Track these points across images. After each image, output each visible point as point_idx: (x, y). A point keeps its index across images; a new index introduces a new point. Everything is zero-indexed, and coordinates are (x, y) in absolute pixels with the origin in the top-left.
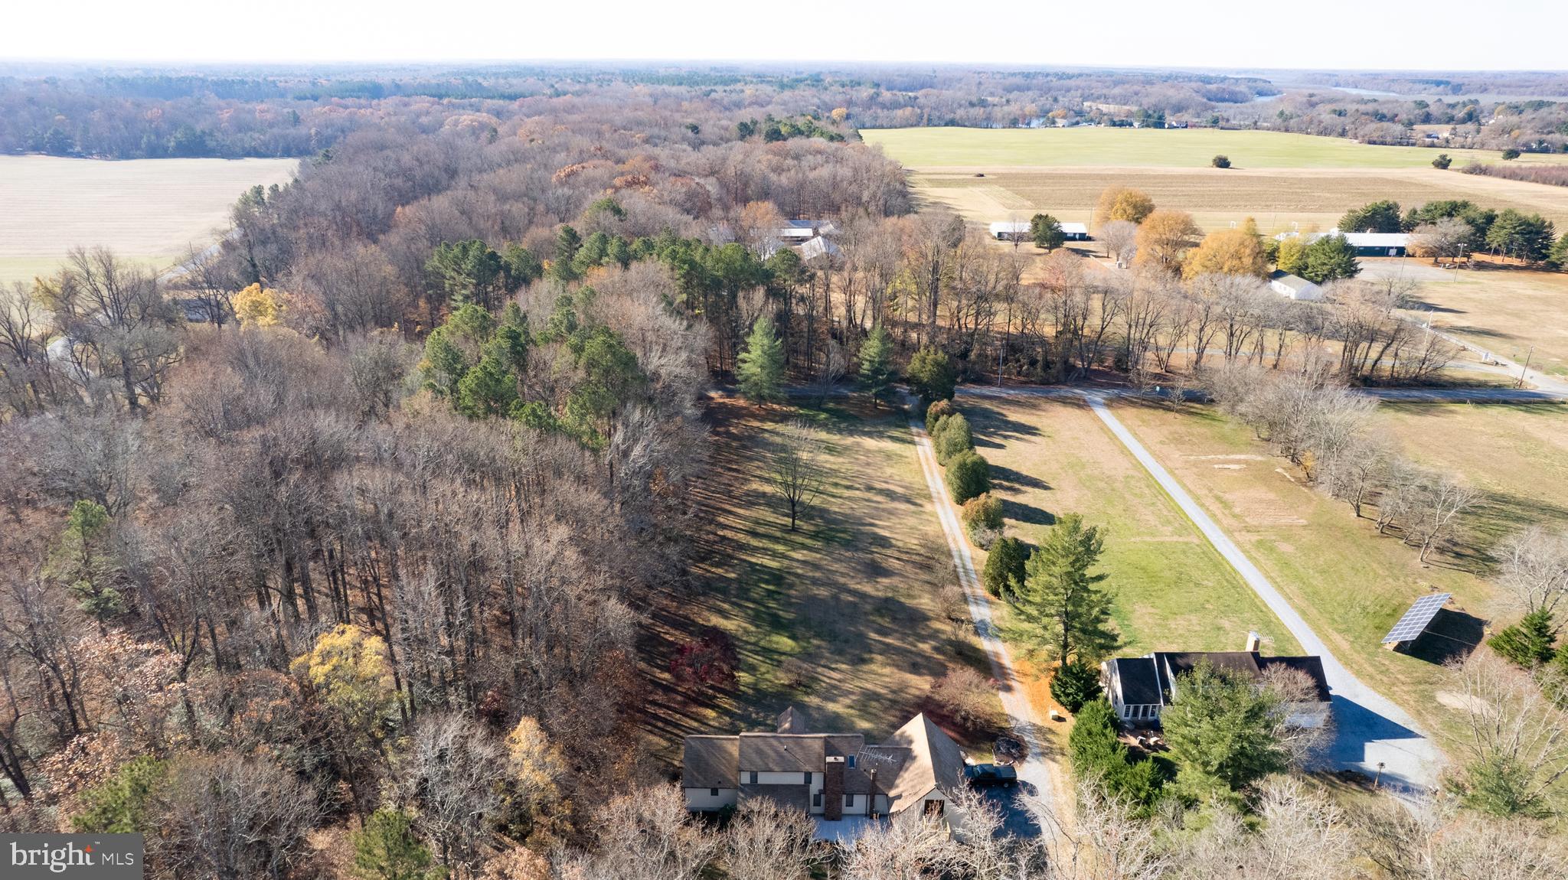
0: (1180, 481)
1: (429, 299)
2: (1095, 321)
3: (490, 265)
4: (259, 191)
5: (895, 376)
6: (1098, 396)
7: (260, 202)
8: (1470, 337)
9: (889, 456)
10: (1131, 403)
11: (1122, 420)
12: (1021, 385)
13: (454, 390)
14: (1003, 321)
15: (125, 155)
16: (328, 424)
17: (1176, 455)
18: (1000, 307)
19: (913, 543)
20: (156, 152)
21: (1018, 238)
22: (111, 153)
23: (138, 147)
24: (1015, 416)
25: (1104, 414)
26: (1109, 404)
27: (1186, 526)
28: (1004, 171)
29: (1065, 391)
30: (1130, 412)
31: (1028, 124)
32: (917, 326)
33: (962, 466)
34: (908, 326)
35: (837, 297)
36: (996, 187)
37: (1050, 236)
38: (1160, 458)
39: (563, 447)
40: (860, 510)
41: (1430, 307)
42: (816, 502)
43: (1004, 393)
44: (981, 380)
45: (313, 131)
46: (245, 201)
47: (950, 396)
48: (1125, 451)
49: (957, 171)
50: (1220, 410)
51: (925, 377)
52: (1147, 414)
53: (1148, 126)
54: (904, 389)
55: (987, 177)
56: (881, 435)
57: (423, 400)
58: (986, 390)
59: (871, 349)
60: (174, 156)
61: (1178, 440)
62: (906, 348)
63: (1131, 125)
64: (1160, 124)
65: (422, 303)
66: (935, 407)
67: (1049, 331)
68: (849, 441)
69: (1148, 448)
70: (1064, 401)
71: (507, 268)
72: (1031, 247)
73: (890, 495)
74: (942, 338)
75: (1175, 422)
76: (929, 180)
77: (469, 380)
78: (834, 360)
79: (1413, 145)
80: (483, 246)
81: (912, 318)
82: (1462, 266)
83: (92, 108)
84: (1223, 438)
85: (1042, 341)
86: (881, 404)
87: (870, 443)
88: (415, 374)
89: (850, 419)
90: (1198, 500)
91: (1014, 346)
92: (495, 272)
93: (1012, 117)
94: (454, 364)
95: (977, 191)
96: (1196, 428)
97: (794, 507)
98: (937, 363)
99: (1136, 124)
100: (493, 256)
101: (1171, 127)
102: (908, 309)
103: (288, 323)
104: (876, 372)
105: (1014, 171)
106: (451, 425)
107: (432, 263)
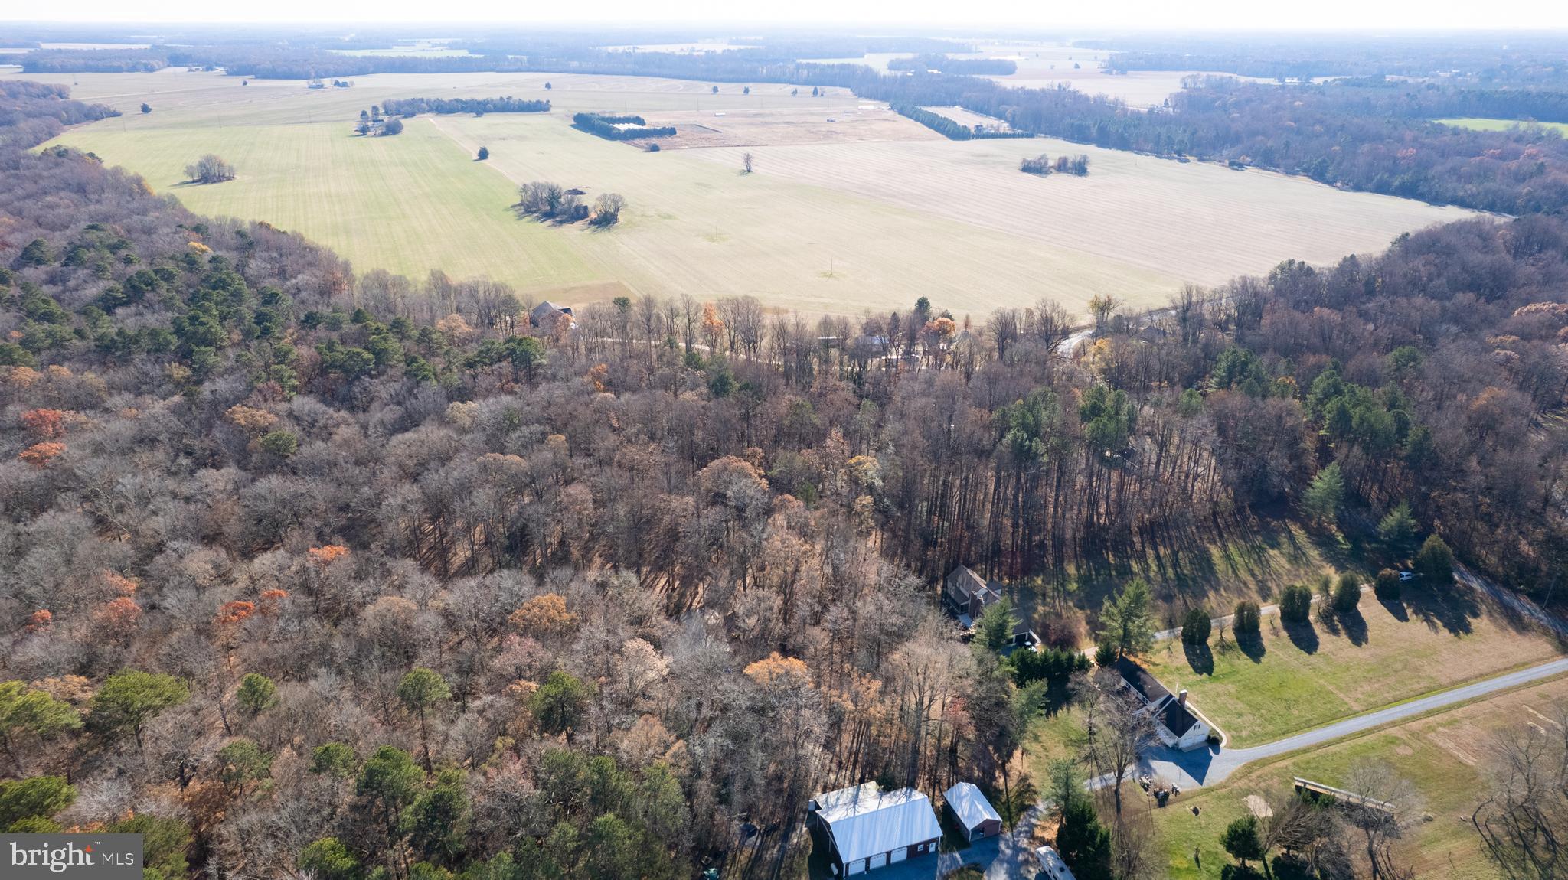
22: (1351, 183)
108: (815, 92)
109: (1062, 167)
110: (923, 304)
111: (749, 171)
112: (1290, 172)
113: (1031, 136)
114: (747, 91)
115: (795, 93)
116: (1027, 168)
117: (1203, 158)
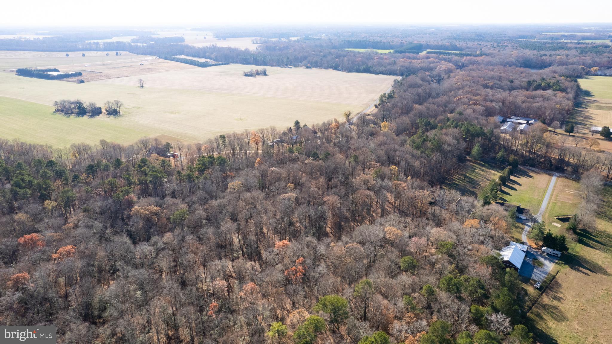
0: (553, 191)
1: (415, 128)
3: (428, 124)
4: (385, 94)
5: (504, 161)
7: (385, 97)
10: (566, 177)
11: (557, 180)
12: (542, 169)
13: (413, 145)
15: (350, 71)
16: (396, 147)
17: (560, 188)
20: (358, 71)
22: (347, 70)
23: (354, 69)
24: (531, 174)
25: (554, 178)
26: (558, 177)
27: (543, 196)
30: (562, 179)
33: (501, 176)
37: (605, 134)
38: (554, 187)
39: (424, 155)
40: (479, 180)
44: (531, 166)
46: (382, 97)
47: (514, 166)
48: (549, 184)
51: (511, 161)
52: (566, 180)
54: (507, 163)
56: (496, 171)
57: (408, 146)
58: (531, 168)
59: (500, 153)
60: (362, 72)
61: (565, 186)
65: (414, 128)
67: (557, 158)
68: (489, 170)
71: (431, 124)
75: (571, 183)
77: (415, 145)
78: (492, 154)
80: (428, 120)
83: (345, 56)
84: (578, 188)
86: (501, 166)
87: (493, 171)
88: (408, 142)
90: (552, 195)
92: (429, 125)
94: (414, 142)
97: (468, 177)
98: (514, 159)
100: (429, 122)
103: (390, 130)
104: (500, 158)
106: (411, 149)
107: (418, 121)
108: (117, 54)
109: (258, 73)
110: (297, 123)
111: (142, 86)
112: (326, 68)
113: (229, 64)
114: (84, 55)
115: (107, 55)
116: (246, 75)
117: (295, 66)
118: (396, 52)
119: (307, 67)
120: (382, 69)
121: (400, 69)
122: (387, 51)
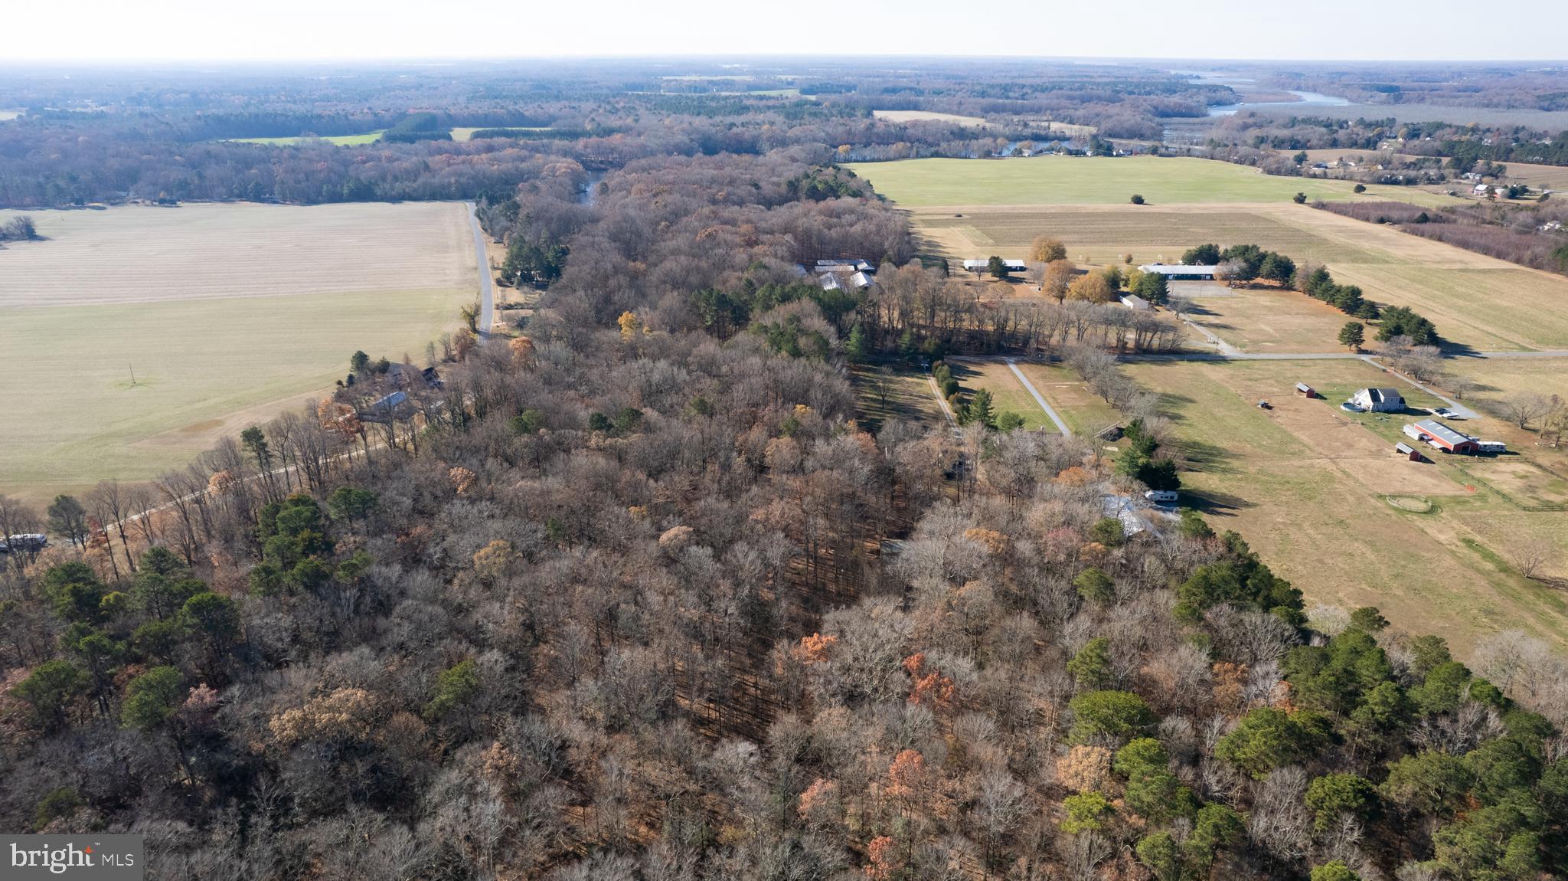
0: (1039, 392)
2: (1011, 324)
3: (722, 300)
5: (916, 352)
6: (1013, 360)
8: (1213, 329)
9: (918, 384)
10: (1027, 362)
11: (1021, 369)
12: (977, 355)
14: (968, 323)
15: (311, 201)
17: (1041, 383)
18: (965, 316)
19: (931, 411)
20: (335, 198)
21: (980, 270)
23: (320, 194)
24: (972, 368)
25: (1013, 367)
26: (1017, 363)
27: (1037, 405)
28: (977, 211)
29: (998, 358)
30: (1025, 366)
31: (1000, 153)
32: (924, 327)
33: (948, 384)
34: (920, 327)
35: (884, 312)
36: (970, 227)
37: (1000, 270)
38: (1033, 384)
40: (909, 402)
41: (1207, 313)
42: (891, 399)
43: (968, 358)
44: (957, 353)
45: (453, 180)
47: (942, 359)
48: (1019, 381)
49: (942, 211)
50: (1064, 364)
51: (931, 351)
52: (1033, 367)
53: (1098, 154)
54: (921, 357)
55: (965, 217)
56: (912, 376)
58: (959, 357)
59: (906, 338)
60: (349, 201)
61: (1044, 377)
62: (921, 339)
63: (1085, 154)
64: (1108, 151)
66: (935, 364)
67: (990, 328)
69: (1030, 380)
70: (996, 362)
71: (730, 300)
72: (988, 276)
73: (920, 397)
74: (938, 333)
75: (1046, 370)
76: (922, 220)
78: (889, 344)
79: (1301, 175)
81: (921, 322)
82: (1242, 287)
84: (1064, 376)
85: (987, 333)
86: (911, 364)
87: (909, 379)
89: (899, 371)
90: (1045, 398)
91: (973, 336)
92: (725, 303)
93: (986, 149)
95: (956, 231)
96: (1054, 372)
97: (884, 402)
98: (935, 344)
99: (1089, 153)
100: (724, 296)
101: (1118, 155)
102: (920, 317)
104: (909, 349)
105: (983, 211)
110: (362, 359)
112: (225, 200)
117: (115, 201)
118: (391, 139)
119: (162, 202)
120: (409, 186)
121: (456, 182)
122: (368, 139)
